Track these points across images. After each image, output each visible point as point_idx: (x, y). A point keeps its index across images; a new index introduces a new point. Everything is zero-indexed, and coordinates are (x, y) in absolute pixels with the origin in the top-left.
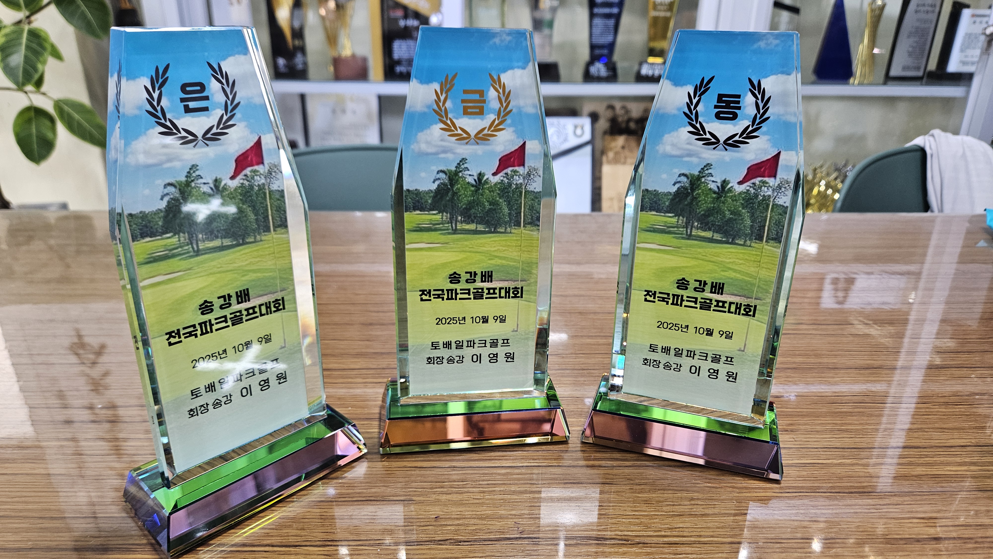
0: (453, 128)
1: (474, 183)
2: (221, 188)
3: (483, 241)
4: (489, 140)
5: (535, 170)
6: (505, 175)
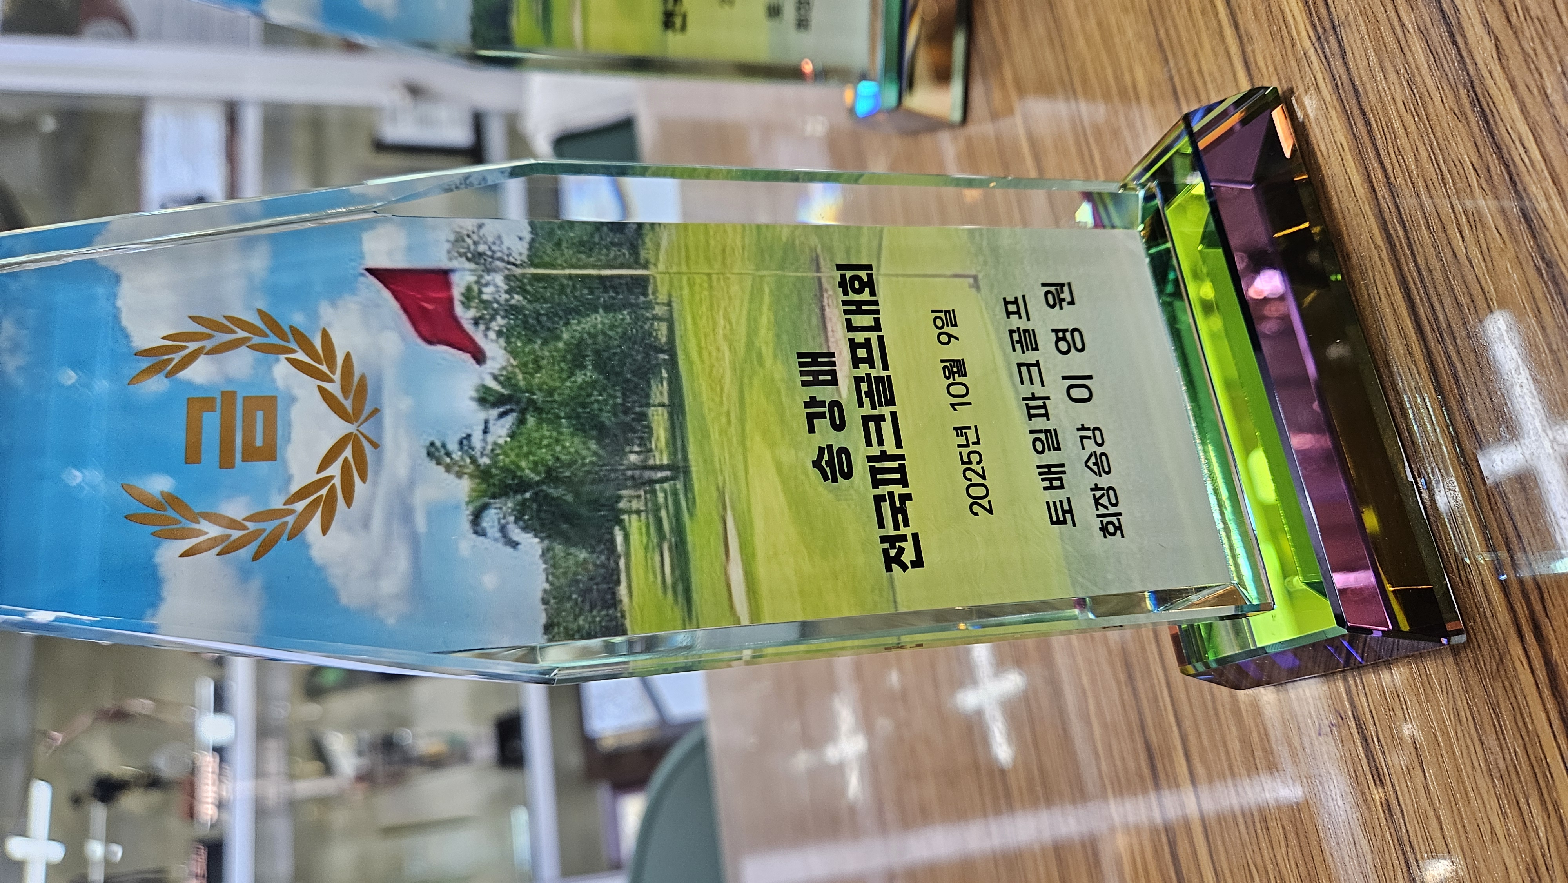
0: (324, 492)
1: (510, 419)
3: (703, 385)
4: (363, 378)
5: (459, 239)
6: (482, 327)
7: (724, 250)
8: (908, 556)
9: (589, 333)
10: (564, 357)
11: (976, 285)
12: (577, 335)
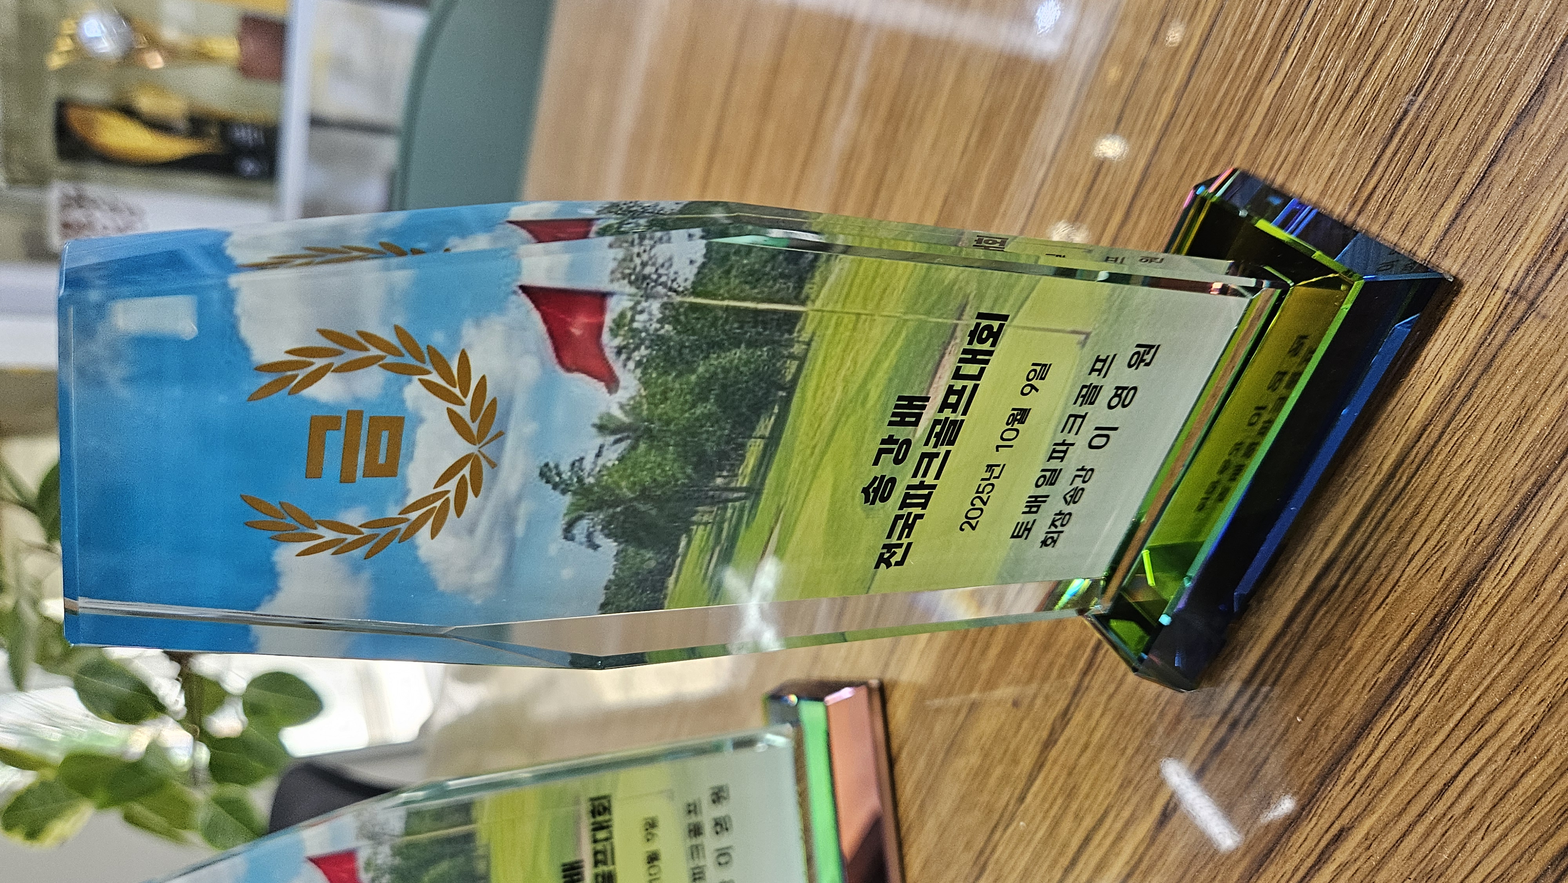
1: (624, 445)
3: (805, 420)
4: (493, 403)
5: (627, 260)
6: (623, 356)
7: (884, 290)
8: (897, 558)
9: (723, 368)
10: (693, 389)
11: (1082, 343)
12: (712, 369)
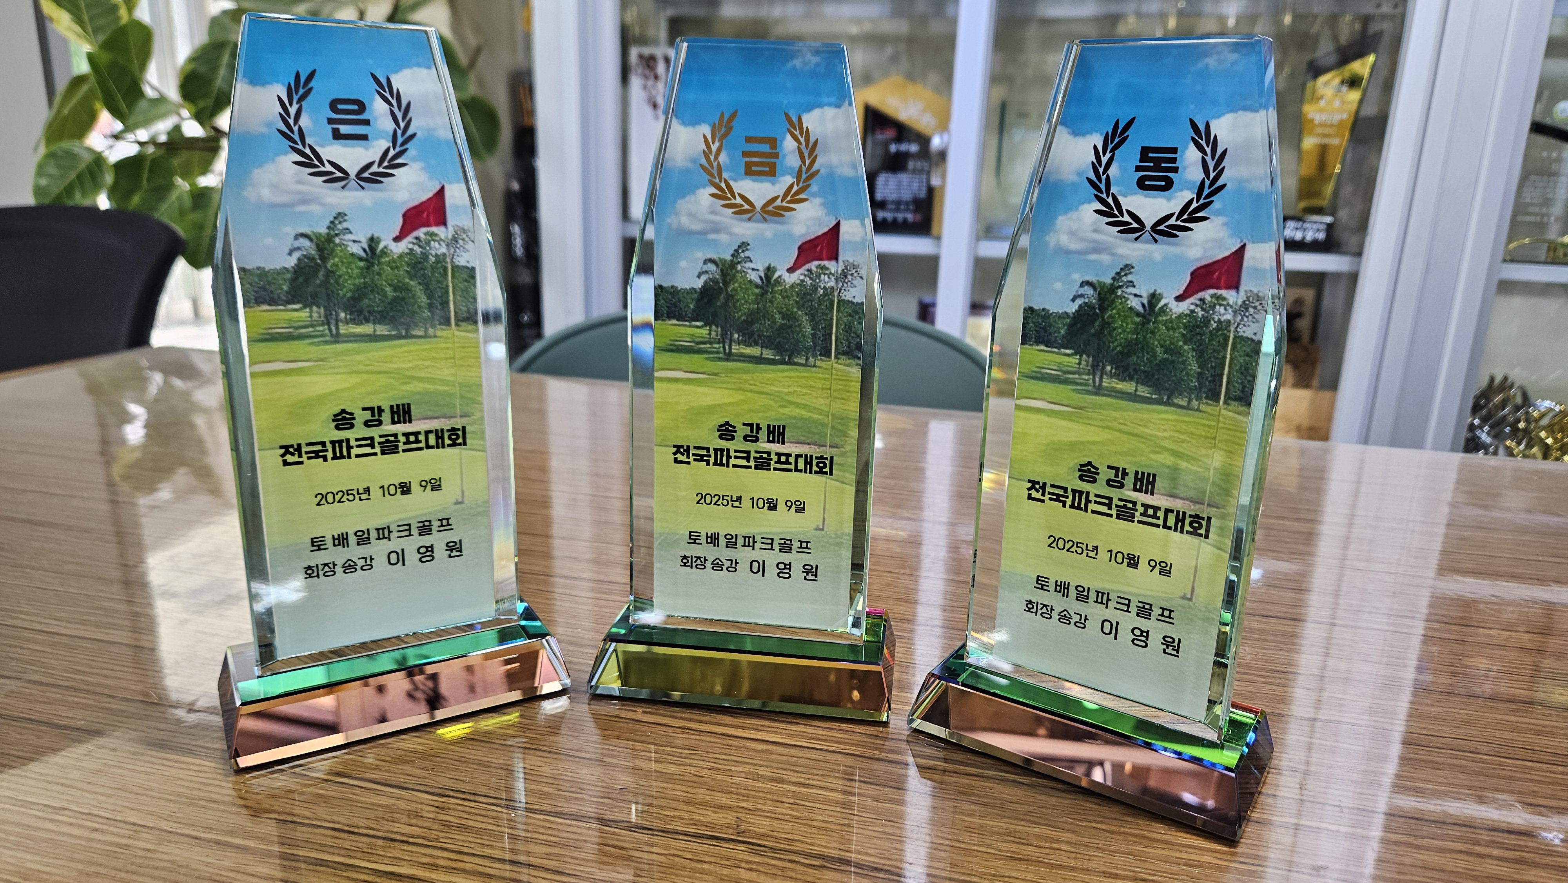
0: (729, 195)
1: (759, 281)
2: (378, 252)
3: (772, 375)
4: (783, 216)
6: (806, 273)
7: (843, 399)
8: (680, 457)
9: (801, 324)
10: (789, 311)
11: (817, 529)
12: (800, 319)
